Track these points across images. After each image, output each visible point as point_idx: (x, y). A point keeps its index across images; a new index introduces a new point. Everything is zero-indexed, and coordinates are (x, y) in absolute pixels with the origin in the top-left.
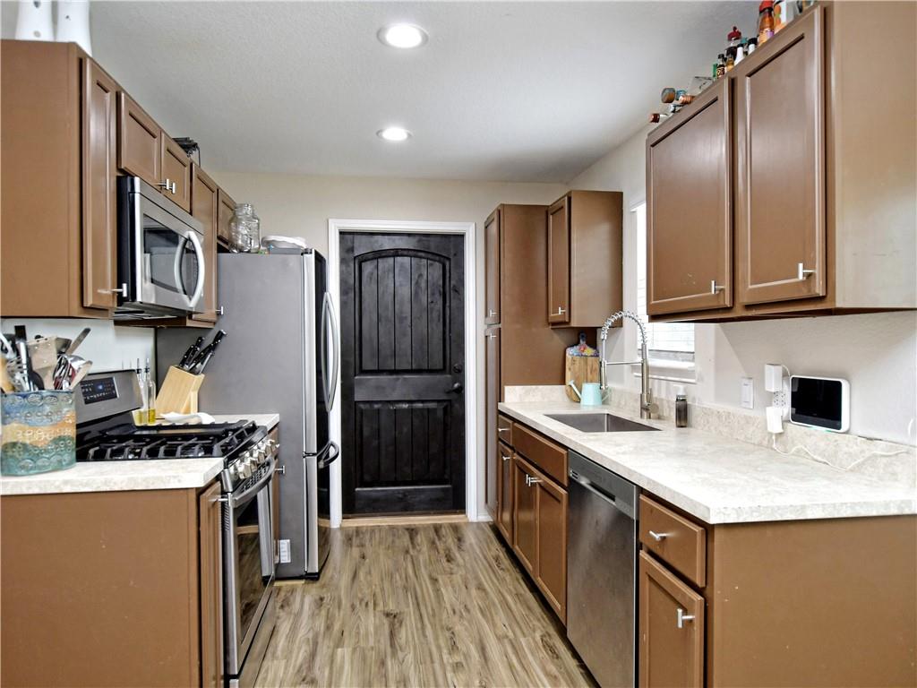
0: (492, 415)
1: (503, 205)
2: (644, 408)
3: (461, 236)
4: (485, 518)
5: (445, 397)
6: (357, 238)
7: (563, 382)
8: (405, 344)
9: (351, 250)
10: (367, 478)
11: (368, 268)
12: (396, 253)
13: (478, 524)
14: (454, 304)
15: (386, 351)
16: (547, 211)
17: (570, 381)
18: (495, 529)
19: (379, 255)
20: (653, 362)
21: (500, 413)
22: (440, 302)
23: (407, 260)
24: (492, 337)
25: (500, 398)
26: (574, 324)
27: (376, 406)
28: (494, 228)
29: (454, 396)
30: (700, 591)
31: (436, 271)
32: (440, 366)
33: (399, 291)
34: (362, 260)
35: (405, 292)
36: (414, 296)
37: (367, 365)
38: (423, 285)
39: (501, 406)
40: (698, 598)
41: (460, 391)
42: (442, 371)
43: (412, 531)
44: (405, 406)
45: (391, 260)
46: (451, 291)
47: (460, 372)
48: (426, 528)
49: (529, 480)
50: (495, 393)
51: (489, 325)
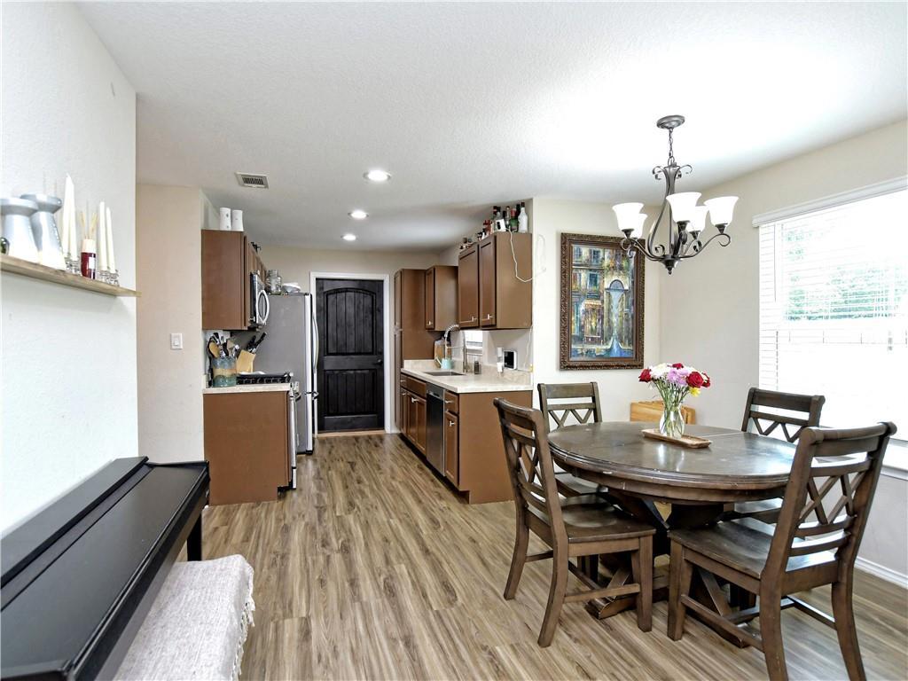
0: (398, 374)
1: (403, 270)
2: (464, 368)
3: (382, 281)
4: (396, 431)
5: (373, 367)
6: (325, 282)
7: (433, 358)
8: (351, 340)
9: (323, 288)
10: (331, 411)
11: (331, 298)
12: (346, 290)
13: (392, 434)
14: (378, 317)
15: (341, 343)
16: (425, 272)
17: (436, 358)
18: (402, 436)
19: (337, 291)
20: (468, 347)
21: (402, 373)
22: (370, 316)
23: (352, 294)
24: (398, 336)
25: (402, 366)
26: (436, 329)
27: (336, 372)
28: (399, 278)
29: (378, 367)
30: (456, 415)
31: (368, 301)
32: (370, 351)
33: (348, 310)
34: (328, 294)
35: (351, 311)
36: (356, 314)
37: (331, 350)
38: (361, 307)
39: (402, 370)
40: (455, 417)
41: (382, 364)
42: (371, 354)
43: (357, 438)
44: (352, 372)
45: (344, 294)
46: (376, 311)
47: (382, 353)
48: (363, 437)
49: (413, 400)
50: (399, 363)
51: (397, 330)
